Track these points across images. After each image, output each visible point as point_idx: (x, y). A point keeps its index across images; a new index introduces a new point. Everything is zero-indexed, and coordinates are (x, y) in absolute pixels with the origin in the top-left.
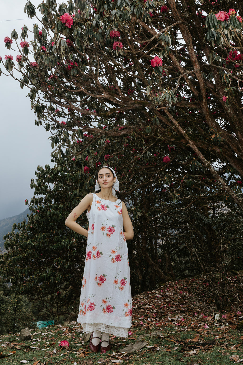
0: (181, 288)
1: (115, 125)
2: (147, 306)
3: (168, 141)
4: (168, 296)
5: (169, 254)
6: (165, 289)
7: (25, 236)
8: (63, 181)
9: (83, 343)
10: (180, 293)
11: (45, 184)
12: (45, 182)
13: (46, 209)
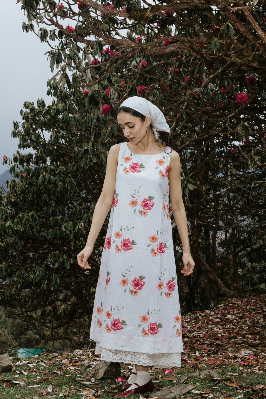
0: (252, 309)
1: (157, 35)
2: (196, 334)
3: (248, 66)
4: (228, 321)
5: (235, 255)
6: (225, 309)
7: (3, 215)
8: (66, 127)
9: (93, 380)
10: (250, 317)
11: (37, 132)
12: (36, 129)
13: (37, 173)
